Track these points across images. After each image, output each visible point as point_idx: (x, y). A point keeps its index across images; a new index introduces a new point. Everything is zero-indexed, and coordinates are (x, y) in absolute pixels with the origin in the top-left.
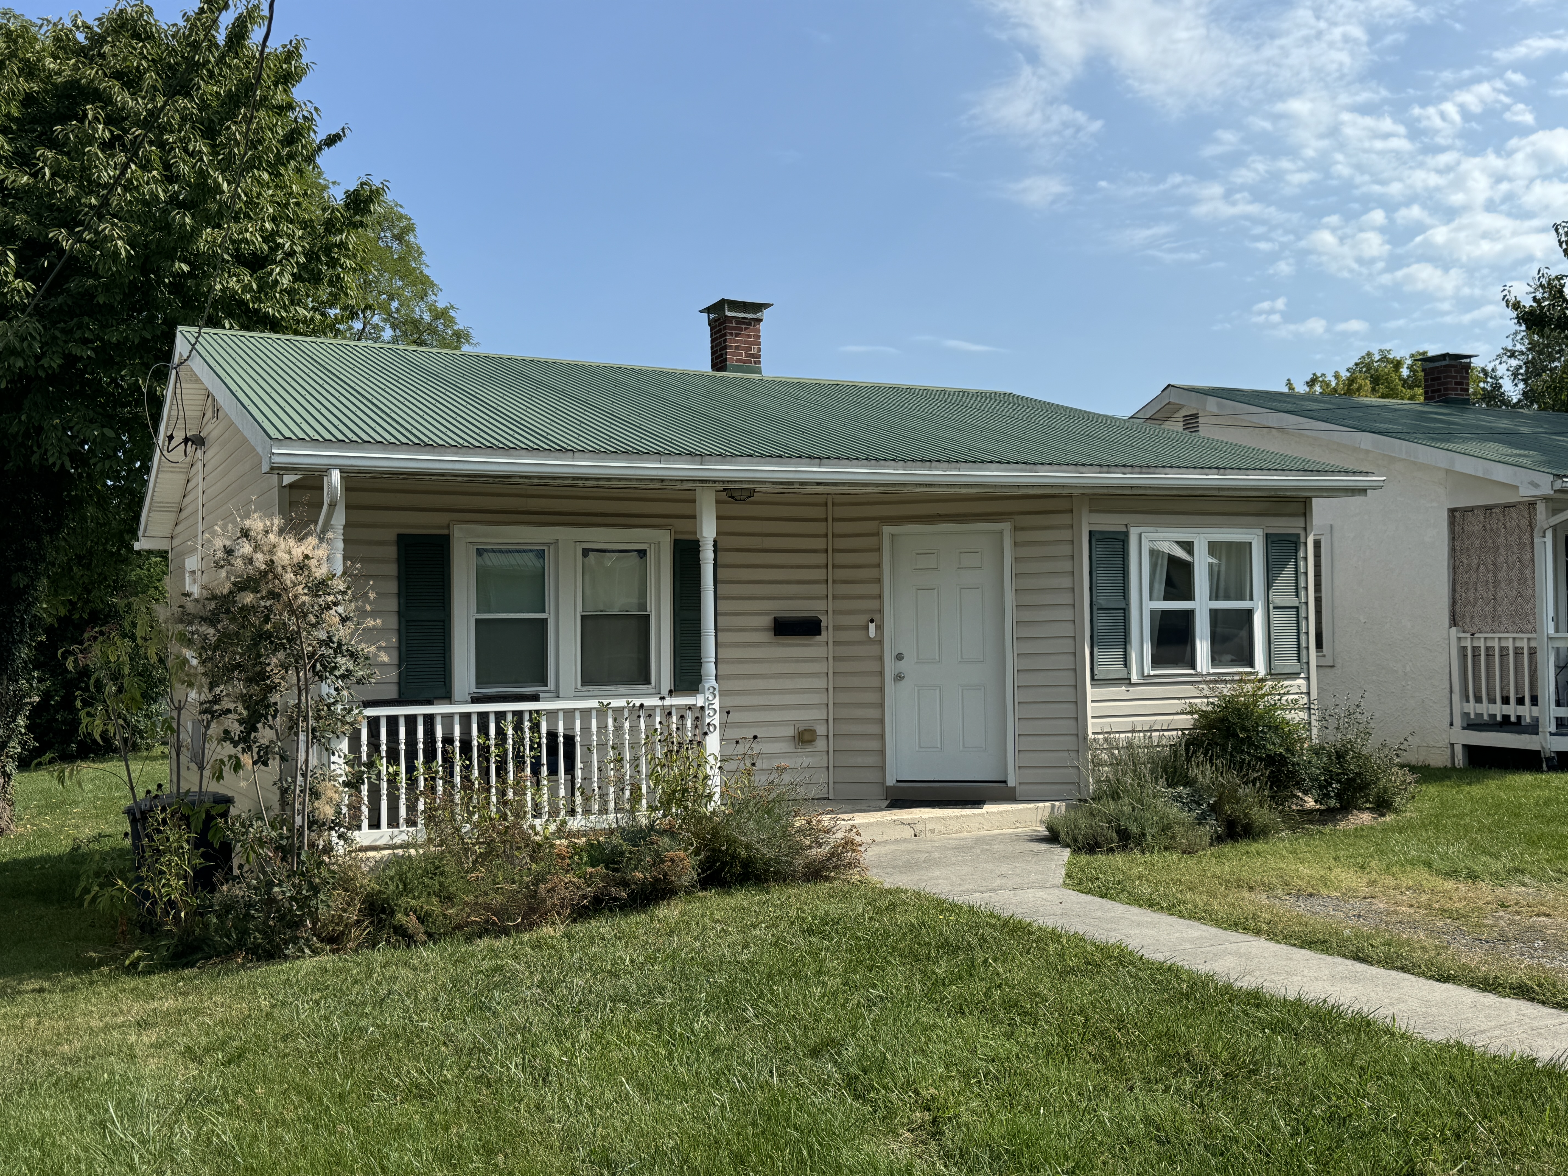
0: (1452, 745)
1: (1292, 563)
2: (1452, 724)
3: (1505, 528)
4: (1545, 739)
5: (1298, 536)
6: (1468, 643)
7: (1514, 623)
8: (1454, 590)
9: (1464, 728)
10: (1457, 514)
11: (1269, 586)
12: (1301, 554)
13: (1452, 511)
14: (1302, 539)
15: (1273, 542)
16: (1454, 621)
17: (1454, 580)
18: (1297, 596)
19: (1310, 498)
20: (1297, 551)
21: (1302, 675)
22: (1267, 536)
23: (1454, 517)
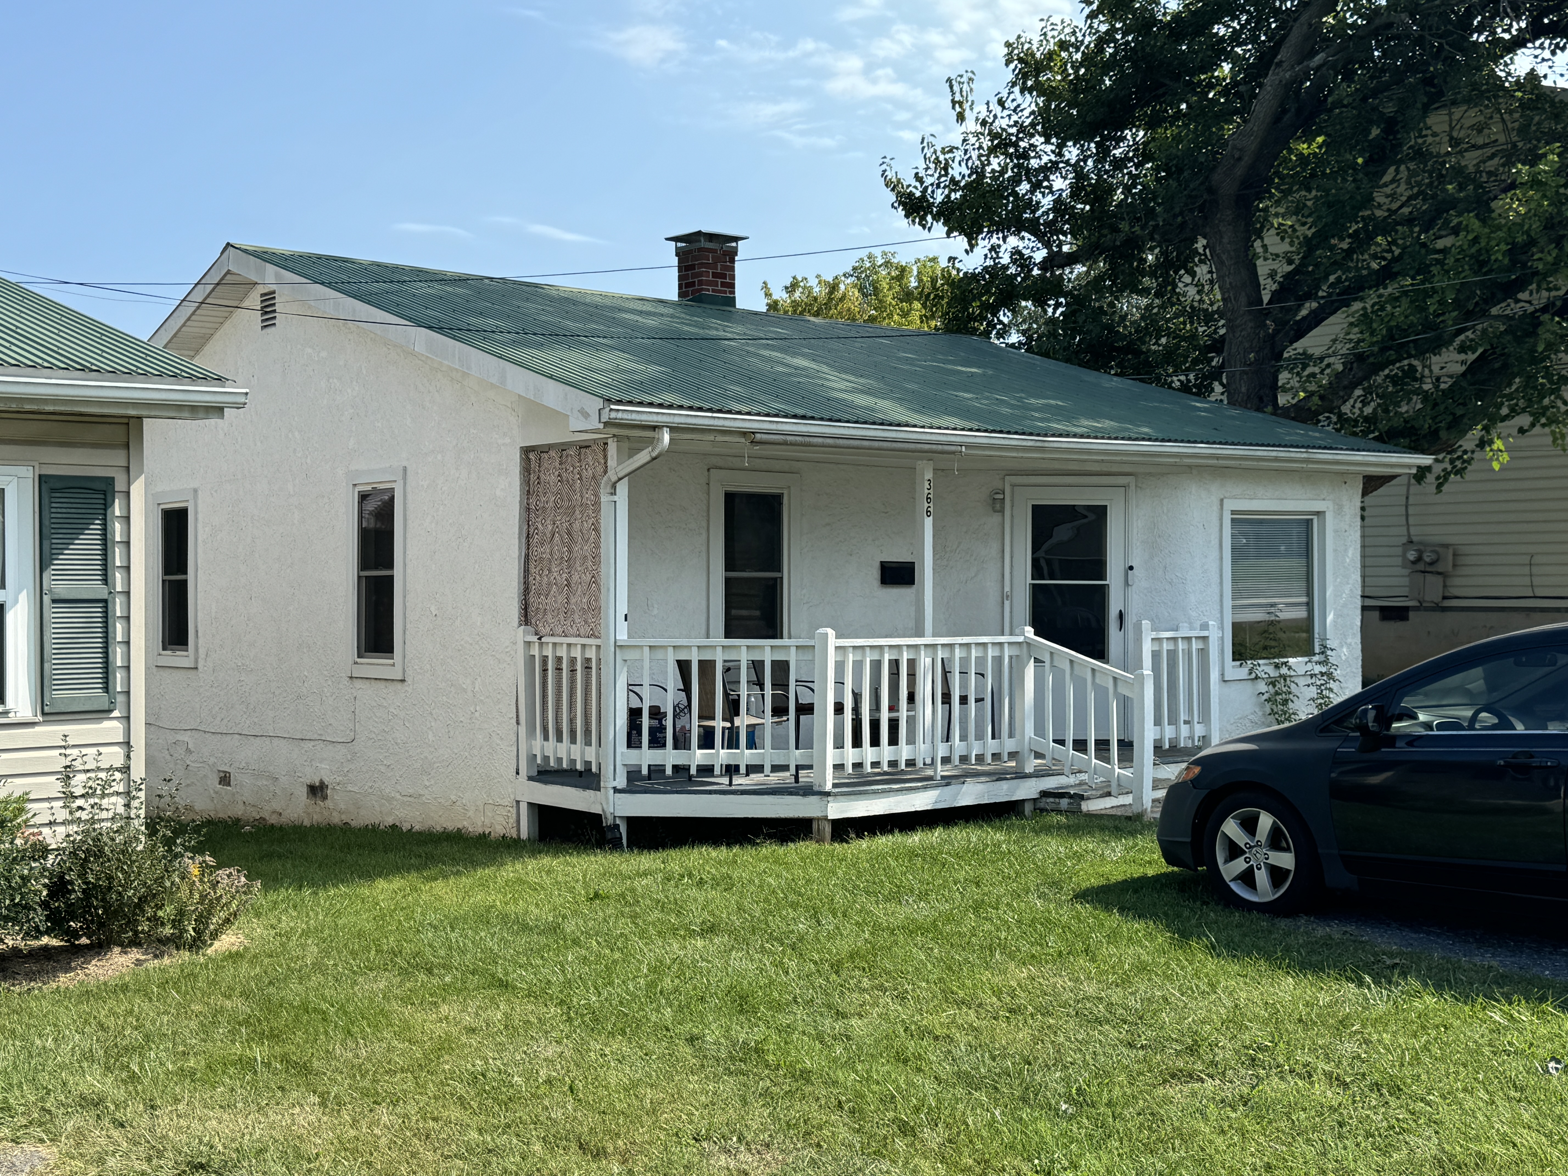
0: (518, 802)
1: (97, 525)
2: (518, 773)
3: (580, 479)
4: (607, 799)
5: (110, 481)
6: (535, 651)
7: (586, 622)
8: (526, 571)
9: (530, 778)
10: (532, 456)
11: (44, 562)
12: (117, 509)
13: (526, 451)
14: (119, 486)
15: (53, 490)
16: (526, 617)
17: (527, 556)
18: (105, 581)
19: (140, 418)
20: (107, 505)
21: (116, 714)
22: (43, 480)
23: (529, 459)
